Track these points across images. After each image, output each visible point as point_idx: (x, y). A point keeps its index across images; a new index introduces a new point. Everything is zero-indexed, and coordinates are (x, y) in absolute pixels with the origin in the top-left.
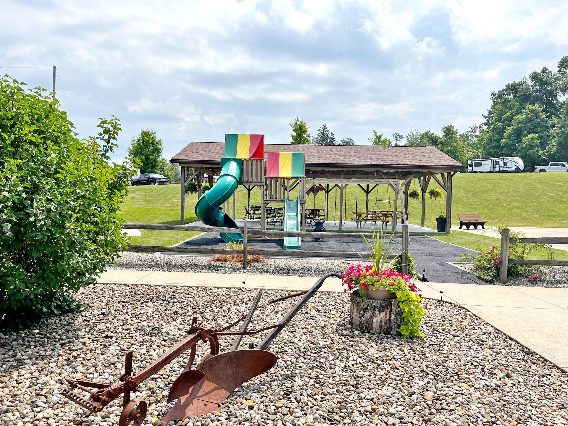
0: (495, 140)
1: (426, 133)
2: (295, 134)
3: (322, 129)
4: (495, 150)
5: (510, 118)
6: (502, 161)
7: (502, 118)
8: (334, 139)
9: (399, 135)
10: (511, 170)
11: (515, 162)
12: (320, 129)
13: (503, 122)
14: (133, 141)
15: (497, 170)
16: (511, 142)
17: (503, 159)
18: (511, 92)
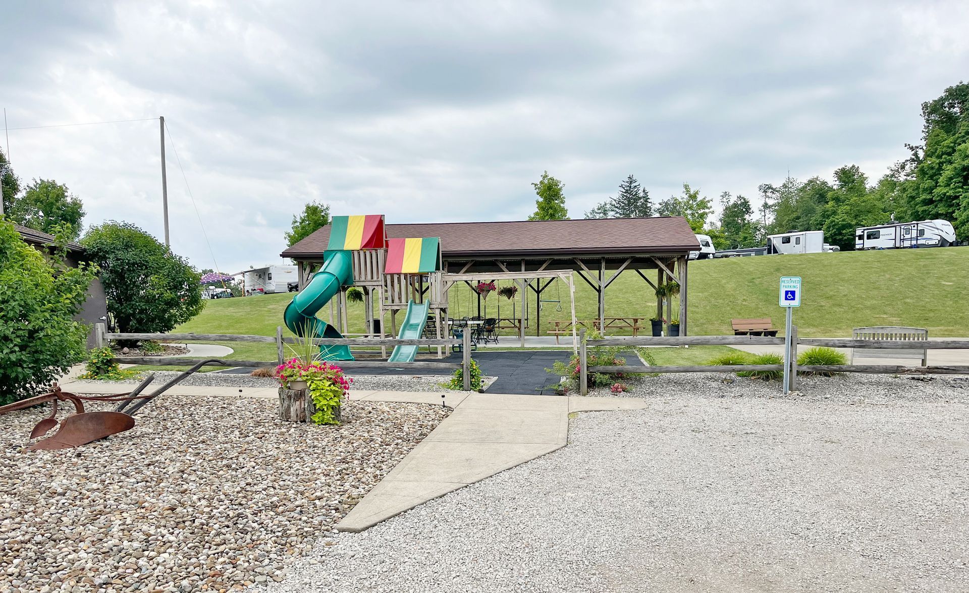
0: (925, 190)
1: (811, 181)
2: (541, 200)
3: (626, 184)
4: (925, 208)
5: (950, 150)
6: (916, 228)
7: (936, 149)
8: (649, 201)
9: (770, 187)
10: (931, 242)
11: (937, 229)
12: (623, 183)
13: (939, 157)
14: (296, 222)
15: (907, 244)
16: (951, 193)
17: (917, 224)
18: (956, 101)
